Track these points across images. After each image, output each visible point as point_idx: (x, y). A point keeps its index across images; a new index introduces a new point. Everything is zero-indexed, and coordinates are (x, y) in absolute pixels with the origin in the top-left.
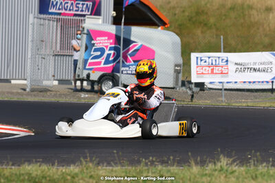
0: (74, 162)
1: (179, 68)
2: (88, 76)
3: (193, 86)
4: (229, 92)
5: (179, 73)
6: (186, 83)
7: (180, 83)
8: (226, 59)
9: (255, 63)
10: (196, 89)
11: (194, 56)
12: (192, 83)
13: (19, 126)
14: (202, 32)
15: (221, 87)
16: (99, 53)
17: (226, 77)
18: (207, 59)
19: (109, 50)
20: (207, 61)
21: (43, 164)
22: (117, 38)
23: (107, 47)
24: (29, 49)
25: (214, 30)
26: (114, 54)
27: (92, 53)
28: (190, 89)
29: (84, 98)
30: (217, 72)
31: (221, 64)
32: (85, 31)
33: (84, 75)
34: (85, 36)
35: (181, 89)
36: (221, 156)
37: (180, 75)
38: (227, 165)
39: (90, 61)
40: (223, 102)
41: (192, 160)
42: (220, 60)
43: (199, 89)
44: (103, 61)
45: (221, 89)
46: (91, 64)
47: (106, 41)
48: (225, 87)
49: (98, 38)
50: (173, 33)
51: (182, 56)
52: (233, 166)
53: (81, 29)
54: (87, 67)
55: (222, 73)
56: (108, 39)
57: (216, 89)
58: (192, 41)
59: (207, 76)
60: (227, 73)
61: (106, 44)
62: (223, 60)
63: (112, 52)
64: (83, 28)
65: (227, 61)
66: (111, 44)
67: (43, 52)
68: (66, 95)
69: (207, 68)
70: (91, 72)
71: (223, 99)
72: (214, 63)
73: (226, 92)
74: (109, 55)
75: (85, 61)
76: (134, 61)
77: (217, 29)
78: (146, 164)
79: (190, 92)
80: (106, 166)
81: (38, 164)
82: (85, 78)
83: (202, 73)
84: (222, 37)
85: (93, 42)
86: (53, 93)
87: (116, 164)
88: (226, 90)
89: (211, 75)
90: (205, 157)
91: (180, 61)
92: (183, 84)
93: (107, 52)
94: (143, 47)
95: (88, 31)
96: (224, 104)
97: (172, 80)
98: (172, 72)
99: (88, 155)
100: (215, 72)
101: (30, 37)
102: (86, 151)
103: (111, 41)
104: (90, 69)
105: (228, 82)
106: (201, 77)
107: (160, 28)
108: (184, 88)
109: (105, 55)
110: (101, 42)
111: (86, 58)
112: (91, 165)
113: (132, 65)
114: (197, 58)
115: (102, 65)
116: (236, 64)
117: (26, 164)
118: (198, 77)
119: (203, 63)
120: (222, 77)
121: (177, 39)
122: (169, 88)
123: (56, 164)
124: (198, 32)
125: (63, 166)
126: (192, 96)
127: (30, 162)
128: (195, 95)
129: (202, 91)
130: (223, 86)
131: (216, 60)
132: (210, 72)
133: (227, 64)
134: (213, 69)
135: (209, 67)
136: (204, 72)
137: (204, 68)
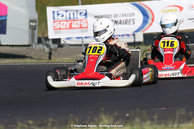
1: (34, 24)
3: (50, 43)
5: (35, 29)
6: (43, 39)
7: (36, 40)
8: (84, 12)
9: (116, 16)
11: (50, 10)
12: (49, 40)
15: (79, 42)
17: (87, 31)
18: (64, 13)
20: (65, 15)
28: (48, 46)
30: (76, 26)
31: (79, 17)
35: (37, 46)
37: (36, 31)
42: (79, 14)
43: (56, 46)
45: (81, 45)
48: (85, 43)
51: (37, 10)
55: (81, 27)
57: (75, 45)
59: (66, 31)
60: (87, 27)
62: (81, 13)
65: (86, 14)
69: (65, 23)
72: (72, 17)
79: (47, 50)
83: (60, 29)
89: (69, 30)
91: (35, 16)
92: (40, 41)
97: (28, 37)
98: (26, 28)
100: (73, 26)
105: (86, 37)
106: (60, 33)
108: (41, 46)
114: (54, 12)
116: (96, 17)
118: (55, 33)
119: (60, 17)
120: (82, 31)
122: (24, 46)
126: (50, 54)
128: (53, 52)
129: (61, 48)
130: (83, 41)
131: (74, 14)
132: (68, 27)
133: (86, 17)
134: (71, 24)
135: (67, 21)
136: (62, 27)
137: (61, 23)
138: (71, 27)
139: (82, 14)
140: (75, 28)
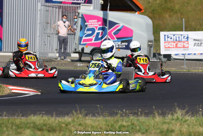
0: (67, 114)
1: (151, 43)
2: (83, 49)
3: (162, 57)
4: (189, 61)
5: (151, 47)
6: (157, 55)
7: (152, 55)
8: (187, 36)
10: (164, 60)
11: (162, 34)
12: (161, 55)
13: (29, 88)
14: (170, 16)
15: (183, 58)
16: (90, 32)
17: (188, 50)
18: (172, 36)
19: (99, 30)
20: (173, 38)
21: (45, 115)
22: (105, 21)
23: (96, 27)
24: (38, 29)
25: (179, 15)
26: (102, 32)
27: (85, 32)
28: (160, 59)
29: (80, 67)
30: (180, 46)
31: (183, 40)
32: (80, 16)
33: (80, 49)
34: (80, 19)
36: (177, 109)
37: (152, 49)
38: (182, 115)
39: (84, 38)
40: (184, 69)
41: (156, 111)
42: (182, 37)
43: (166, 59)
44: (94, 38)
45: (183, 59)
46: (85, 40)
47: (96, 23)
48: (186, 58)
49: (89, 21)
50: (146, 17)
51: (153, 34)
52: (187, 116)
53: (77, 14)
54: (82, 43)
55: (184, 47)
56: (97, 22)
57: (179, 59)
58: (161, 23)
59: (173, 49)
60: (188, 47)
61: (96, 26)
63: (101, 31)
64: (79, 14)
65: (188, 38)
66: (100, 25)
67: (48, 31)
68: (66, 64)
69: (173, 43)
70: (84, 47)
71: (185, 67)
72: (178, 39)
73: (187, 61)
74: (98, 34)
75: (81, 38)
76: (117, 38)
77: (181, 14)
78: (122, 115)
80: (92, 117)
81: (41, 115)
82: (80, 51)
83: (169, 47)
84: (184, 19)
85: (86, 24)
86: (56, 63)
87: (99, 115)
88: (187, 60)
89: (175, 49)
90: (165, 109)
91: (152, 38)
92: (154, 56)
93: (97, 31)
94: (124, 27)
95: (82, 15)
96: (185, 71)
97: (146, 52)
98: (146, 46)
99: (78, 108)
101: (38, 20)
102: (77, 105)
103: (100, 23)
104: (84, 44)
105: (189, 54)
106: (169, 50)
107: (137, 13)
108: (155, 59)
109: (95, 34)
110: (92, 24)
111: (81, 36)
112: (80, 116)
113: (116, 41)
114: (165, 35)
115: (93, 42)
116: (194, 40)
117: (32, 115)
118: (165, 50)
119: (169, 39)
120: (184, 50)
121: (150, 21)
123: (54, 115)
124: (167, 16)
125: (59, 117)
126: (162, 65)
127: (35, 114)
128: (163, 64)
129: (169, 61)
130: (184, 57)
131: (179, 37)
132: (175, 46)
133: (188, 40)
134: (177, 44)
135: (174, 42)
136: (170, 46)
137: (170, 43)
138: (176, 47)
139: (185, 38)
140: (179, 47)
